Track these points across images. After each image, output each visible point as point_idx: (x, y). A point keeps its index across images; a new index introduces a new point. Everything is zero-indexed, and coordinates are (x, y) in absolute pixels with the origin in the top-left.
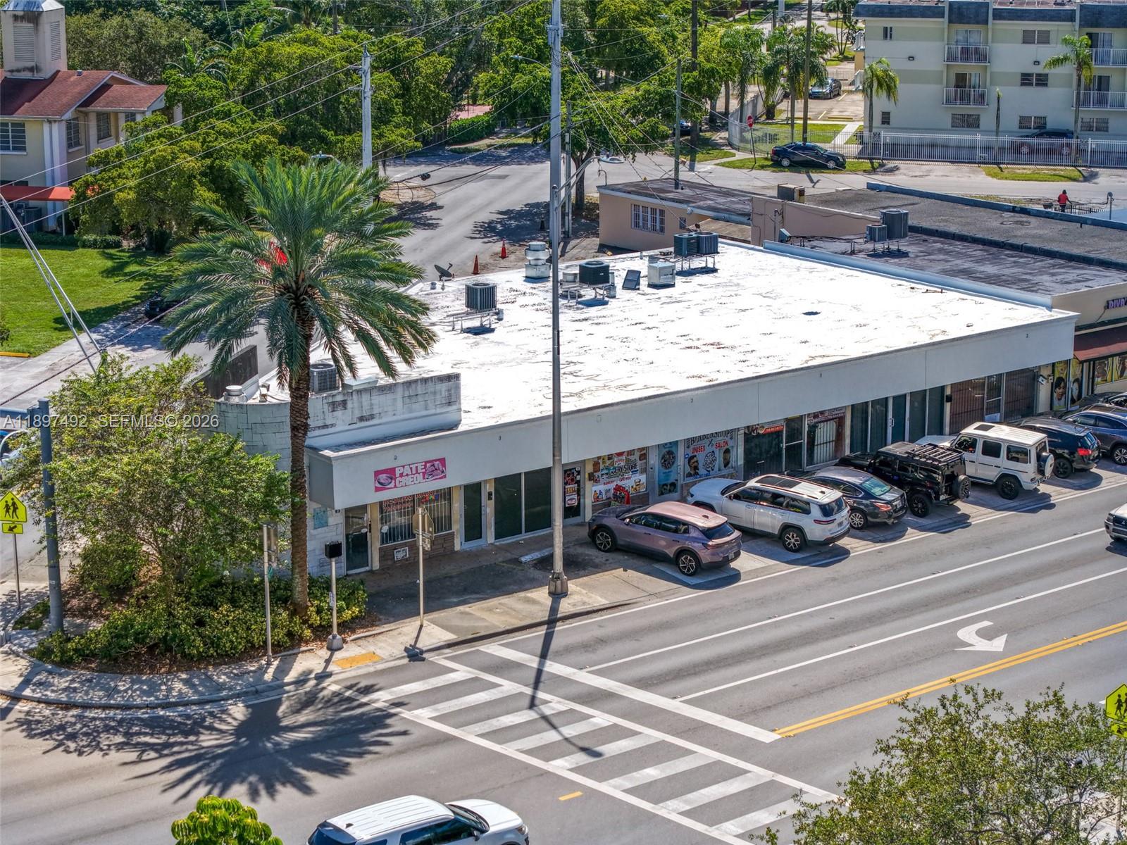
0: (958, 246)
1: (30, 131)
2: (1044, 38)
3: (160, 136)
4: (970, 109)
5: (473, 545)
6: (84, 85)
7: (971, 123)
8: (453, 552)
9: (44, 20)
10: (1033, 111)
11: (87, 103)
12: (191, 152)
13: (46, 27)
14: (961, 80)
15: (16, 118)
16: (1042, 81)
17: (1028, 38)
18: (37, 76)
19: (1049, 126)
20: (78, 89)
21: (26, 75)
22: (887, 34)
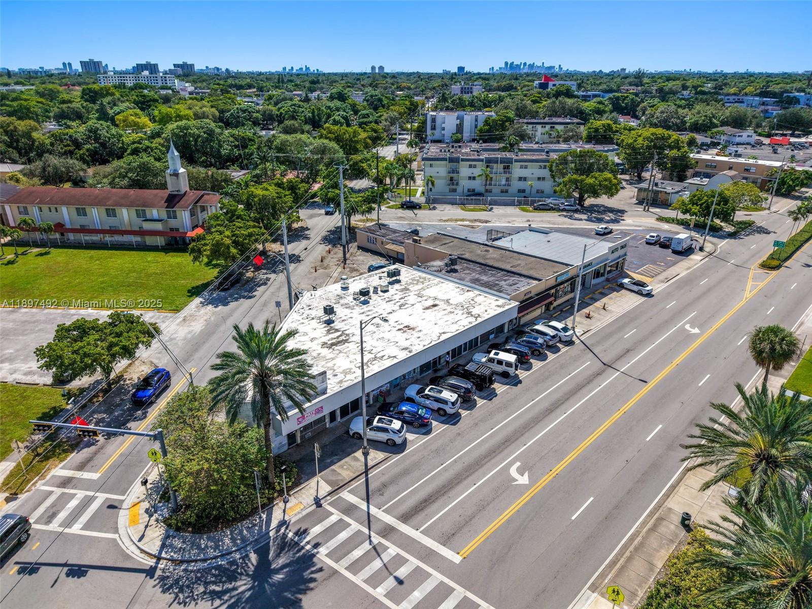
0: (471, 265)
1: (178, 213)
2: (475, 167)
3: (217, 231)
4: (454, 187)
5: (333, 424)
6: (194, 196)
7: (454, 190)
8: (326, 429)
9: (180, 175)
10: (472, 187)
11: (196, 203)
12: (228, 237)
13: (181, 178)
14: (452, 179)
15: (174, 209)
16: (474, 178)
17: (470, 166)
18: (179, 193)
19: (476, 191)
20: (193, 198)
21: (176, 193)
22: (431, 166)
